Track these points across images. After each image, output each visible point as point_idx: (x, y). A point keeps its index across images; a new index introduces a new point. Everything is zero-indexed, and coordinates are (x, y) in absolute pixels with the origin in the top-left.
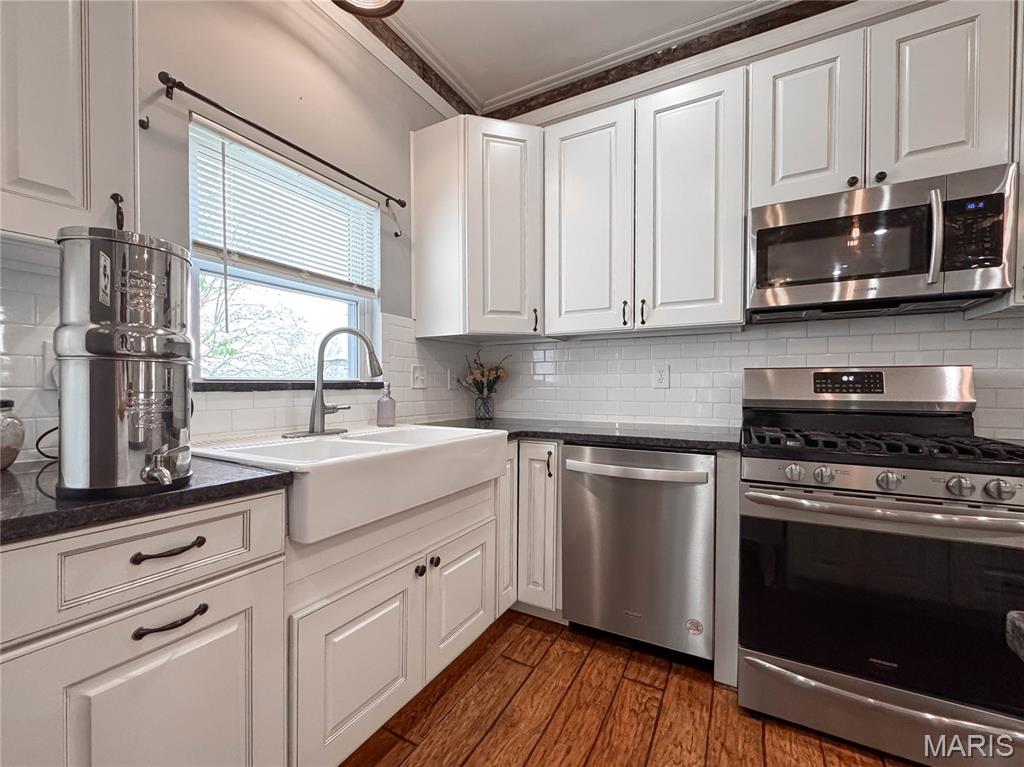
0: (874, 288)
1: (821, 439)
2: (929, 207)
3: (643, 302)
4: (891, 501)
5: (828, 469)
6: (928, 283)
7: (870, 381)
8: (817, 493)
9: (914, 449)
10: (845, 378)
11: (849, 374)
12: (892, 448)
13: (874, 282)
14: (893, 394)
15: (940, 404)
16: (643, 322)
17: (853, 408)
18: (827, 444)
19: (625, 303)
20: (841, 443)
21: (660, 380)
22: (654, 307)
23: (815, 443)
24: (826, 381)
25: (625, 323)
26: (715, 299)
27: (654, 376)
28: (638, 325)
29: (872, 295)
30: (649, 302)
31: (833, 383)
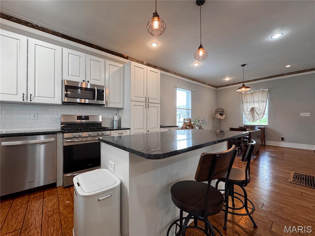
0: (87, 101)
1: (79, 128)
2: (95, 89)
3: (31, 95)
4: (90, 137)
5: (80, 134)
6: (95, 101)
7: (87, 118)
8: (79, 138)
9: (93, 129)
10: (83, 117)
11: (83, 116)
12: (91, 129)
13: (87, 100)
14: (91, 120)
15: (99, 122)
16: (31, 101)
17: (84, 123)
18: (81, 129)
19: (24, 94)
20: (83, 129)
21: (34, 117)
22: (35, 97)
23: (78, 129)
24: (79, 118)
25: (23, 100)
26: (54, 98)
27: (32, 116)
28: (29, 101)
29: (87, 102)
30: (33, 95)
31: (81, 118)
